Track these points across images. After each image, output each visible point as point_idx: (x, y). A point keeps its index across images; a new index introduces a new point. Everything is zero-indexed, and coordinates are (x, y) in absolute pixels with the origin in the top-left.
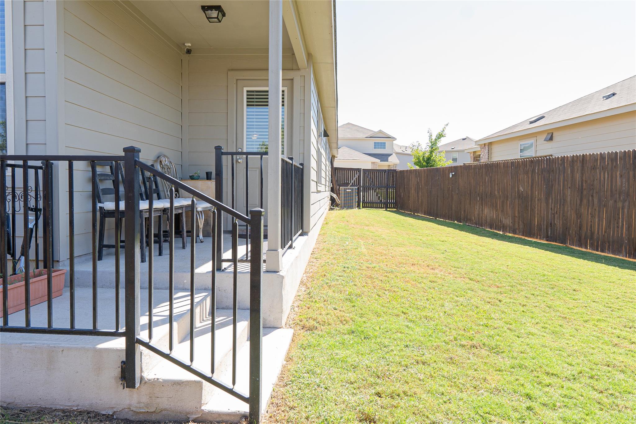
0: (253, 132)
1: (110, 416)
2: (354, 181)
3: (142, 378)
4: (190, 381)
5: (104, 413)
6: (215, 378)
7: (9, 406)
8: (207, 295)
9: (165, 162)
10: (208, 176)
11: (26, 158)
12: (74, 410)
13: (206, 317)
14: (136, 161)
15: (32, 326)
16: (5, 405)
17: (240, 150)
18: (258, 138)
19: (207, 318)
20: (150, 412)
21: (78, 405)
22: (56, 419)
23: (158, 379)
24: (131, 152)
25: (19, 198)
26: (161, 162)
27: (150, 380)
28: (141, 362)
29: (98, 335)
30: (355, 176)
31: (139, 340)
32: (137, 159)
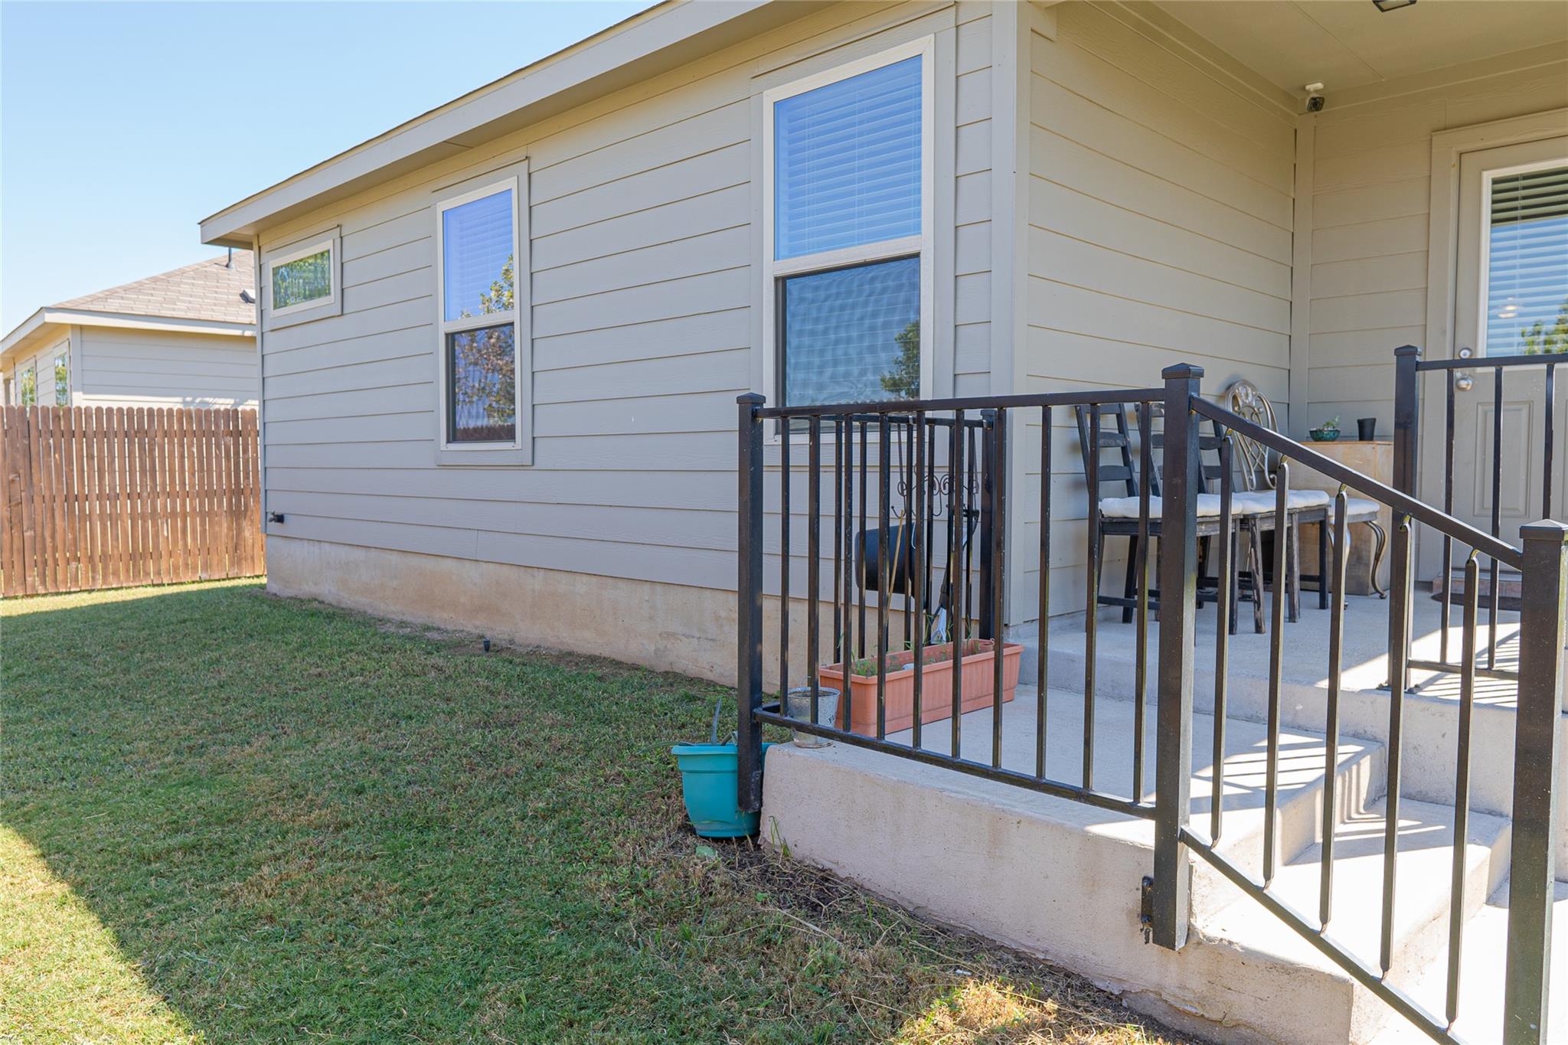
0: (1505, 297)
1: (1113, 997)
3: (1190, 931)
4: (1317, 971)
5: (1101, 985)
6: (1391, 982)
7: (919, 913)
8: (1362, 752)
9: (1247, 398)
10: (1365, 431)
11: (959, 405)
12: (1036, 959)
13: (1358, 812)
14: (1191, 398)
15: (962, 757)
16: (911, 909)
17: (1465, 354)
18: (1521, 315)
19: (1360, 814)
20: (1208, 1019)
21: (1046, 952)
22: (1003, 967)
23: (1230, 943)
24: (1181, 376)
25: (940, 488)
26: (1235, 398)
27: (1210, 940)
28: (1190, 888)
29: (1094, 804)
31: (1188, 834)
32: (1194, 395)
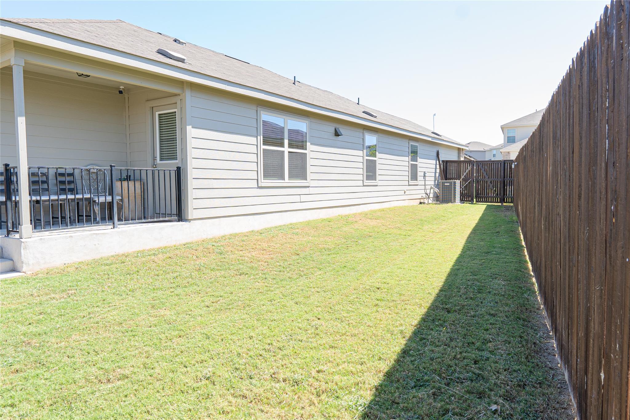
2: (467, 174)
30: (467, 169)
